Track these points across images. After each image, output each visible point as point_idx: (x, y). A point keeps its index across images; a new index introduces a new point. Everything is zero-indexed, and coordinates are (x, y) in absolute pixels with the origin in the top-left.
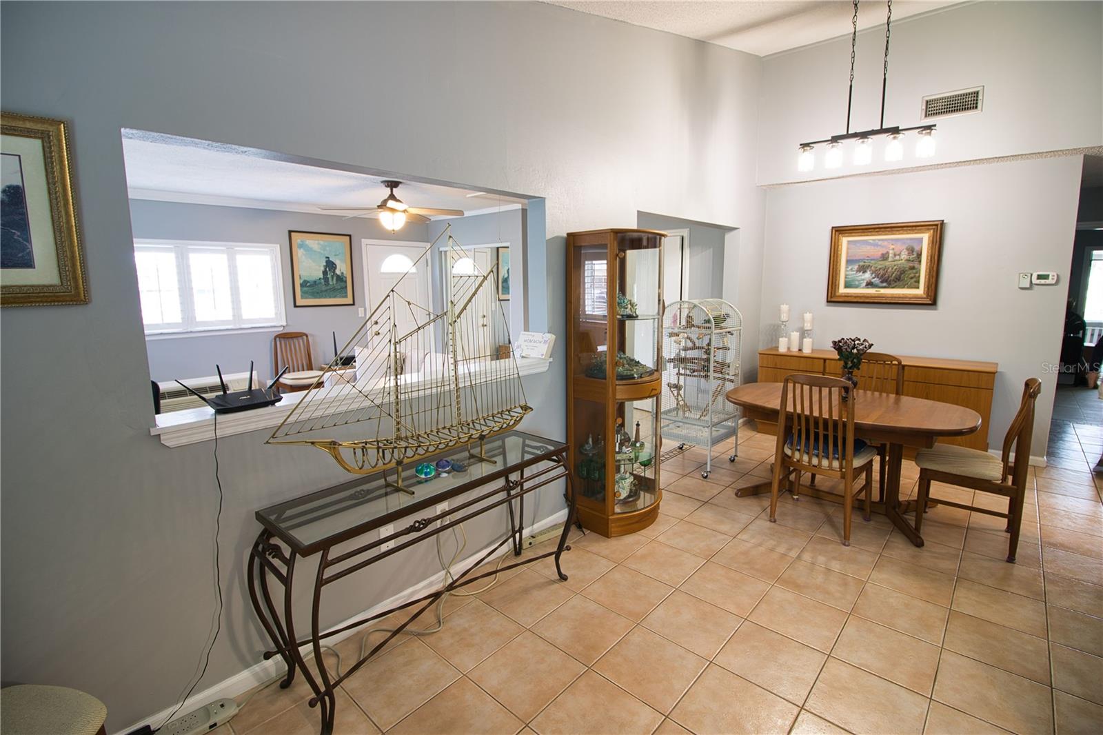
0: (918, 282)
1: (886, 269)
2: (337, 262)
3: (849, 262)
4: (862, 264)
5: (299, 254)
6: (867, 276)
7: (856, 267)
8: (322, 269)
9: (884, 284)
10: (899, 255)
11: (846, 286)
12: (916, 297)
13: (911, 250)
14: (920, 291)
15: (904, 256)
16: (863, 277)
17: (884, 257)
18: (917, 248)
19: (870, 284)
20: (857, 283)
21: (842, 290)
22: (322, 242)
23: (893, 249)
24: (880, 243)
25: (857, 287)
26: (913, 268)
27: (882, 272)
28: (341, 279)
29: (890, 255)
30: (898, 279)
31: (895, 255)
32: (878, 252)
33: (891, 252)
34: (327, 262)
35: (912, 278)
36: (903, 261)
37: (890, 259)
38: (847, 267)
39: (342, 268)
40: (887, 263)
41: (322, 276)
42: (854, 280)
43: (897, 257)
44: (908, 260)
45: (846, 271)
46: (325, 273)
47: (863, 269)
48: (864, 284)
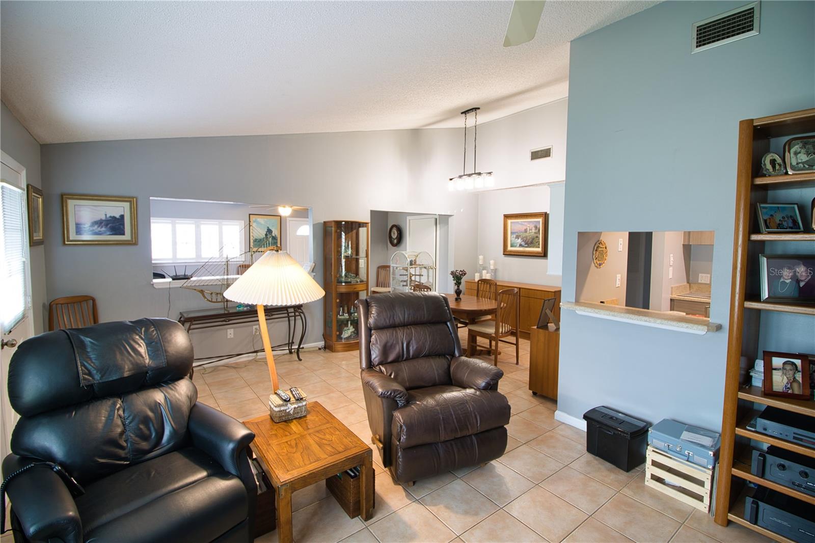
0: (539, 244)
1: (526, 237)
2: (273, 230)
3: (512, 233)
4: (517, 234)
5: (254, 225)
6: (519, 241)
7: (515, 236)
8: (265, 233)
9: (526, 246)
10: (531, 230)
11: (511, 246)
12: (538, 253)
13: (536, 227)
14: (539, 250)
15: (533, 231)
16: (518, 242)
17: (526, 231)
18: (538, 227)
19: (521, 245)
20: (515, 244)
21: (509, 248)
22: (265, 219)
23: (529, 227)
24: (523, 223)
25: (516, 246)
26: (537, 237)
27: (525, 239)
28: (274, 238)
29: (528, 230)
30: (532, 243)
31: (530, 230)
32: (523, 228)
33: (528, 228)
34: (268, 229)
35: (537, 242)
36: (533, 233)
37: (528, 232)
38: (511, 236)
39: (275, 232)
40: (527, 234)
41: (264, 236)
42: (514, 243)
43: (531, 231)
44: (535, 233)
45: (511, 238)
46: (266, 235)
47: (517, 237)
48: (518, 245)
